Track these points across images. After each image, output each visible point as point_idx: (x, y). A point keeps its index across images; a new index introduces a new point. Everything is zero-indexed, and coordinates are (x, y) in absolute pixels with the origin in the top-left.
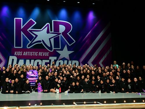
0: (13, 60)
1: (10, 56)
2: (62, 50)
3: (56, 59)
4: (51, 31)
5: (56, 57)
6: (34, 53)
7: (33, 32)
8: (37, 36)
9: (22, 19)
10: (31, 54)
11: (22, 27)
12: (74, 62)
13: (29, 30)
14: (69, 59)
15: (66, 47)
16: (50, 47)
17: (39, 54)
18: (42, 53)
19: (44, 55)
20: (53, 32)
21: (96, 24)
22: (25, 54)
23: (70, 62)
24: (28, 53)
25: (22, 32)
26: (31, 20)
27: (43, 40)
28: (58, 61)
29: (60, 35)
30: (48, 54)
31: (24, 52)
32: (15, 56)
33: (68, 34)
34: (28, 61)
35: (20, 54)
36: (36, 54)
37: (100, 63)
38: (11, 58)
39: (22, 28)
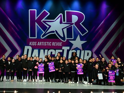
0: (28, 50)
1: (25, 46)
2: (75, 40)
3: (69, 49)
4: (64, 21)
5: (69, 47)
6: (48, 43)
7: (46, 22)
8: (50, 26)
9: (36, 10)
10: (45, 44)
11: (36, 18)
12: (87, 52)
13: (43, 21)
14: (82, 49)
15: (79, 37)
16: (63, 37)
17: (53, 44)
18: (56, 43)
19: (57, 45)
20: (66, 22)
21: (110, 13)
22: (40, 44)
23: (83, 52)
24: (42, 43)
25: (36, 23)
26: (45, 11)
27: (56, 31)
28: (71, 50)
29: (73, 25)
30: (61, 44)
31: (39, 42)
32: (30, 46)
33: (81, 24)
34: (42, 51)
35: (35, 44)
36: (49, 44)
37: (113, 53)
38: (26, 48)
39: (36, 20)
